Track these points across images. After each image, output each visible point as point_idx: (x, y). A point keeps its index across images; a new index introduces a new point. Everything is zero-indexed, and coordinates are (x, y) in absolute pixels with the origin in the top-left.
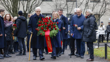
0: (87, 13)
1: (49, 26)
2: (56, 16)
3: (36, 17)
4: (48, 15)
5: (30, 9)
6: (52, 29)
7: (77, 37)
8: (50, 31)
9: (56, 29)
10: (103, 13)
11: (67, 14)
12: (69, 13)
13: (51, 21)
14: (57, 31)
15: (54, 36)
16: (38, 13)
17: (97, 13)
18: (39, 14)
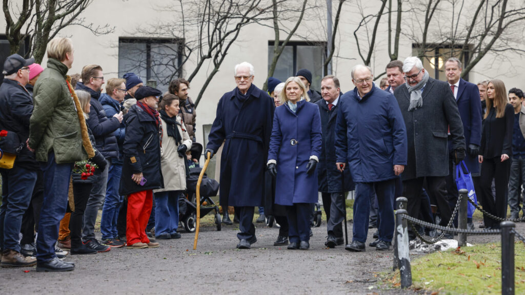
3: (233, 97)
5: (43, 8)
10: (488, 39)
12: (283, 37)
16: (242, 84)
17: (453, 38)
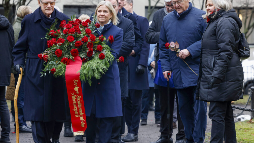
0: (210, 5)
1: (79, 48)
2: (106, 14)
3: (39, 21)
4: (83, 11)
6: (90, 57)
7: (181, 82)
8: (84, 61)
9: (102, 57)
11: (146, 8)
12: (153, 4)
13: (88, 32)
14: (106, 64)
15: (93, 78)
16: (49, 9)
17: (247, 4)
18: (51, 11)
